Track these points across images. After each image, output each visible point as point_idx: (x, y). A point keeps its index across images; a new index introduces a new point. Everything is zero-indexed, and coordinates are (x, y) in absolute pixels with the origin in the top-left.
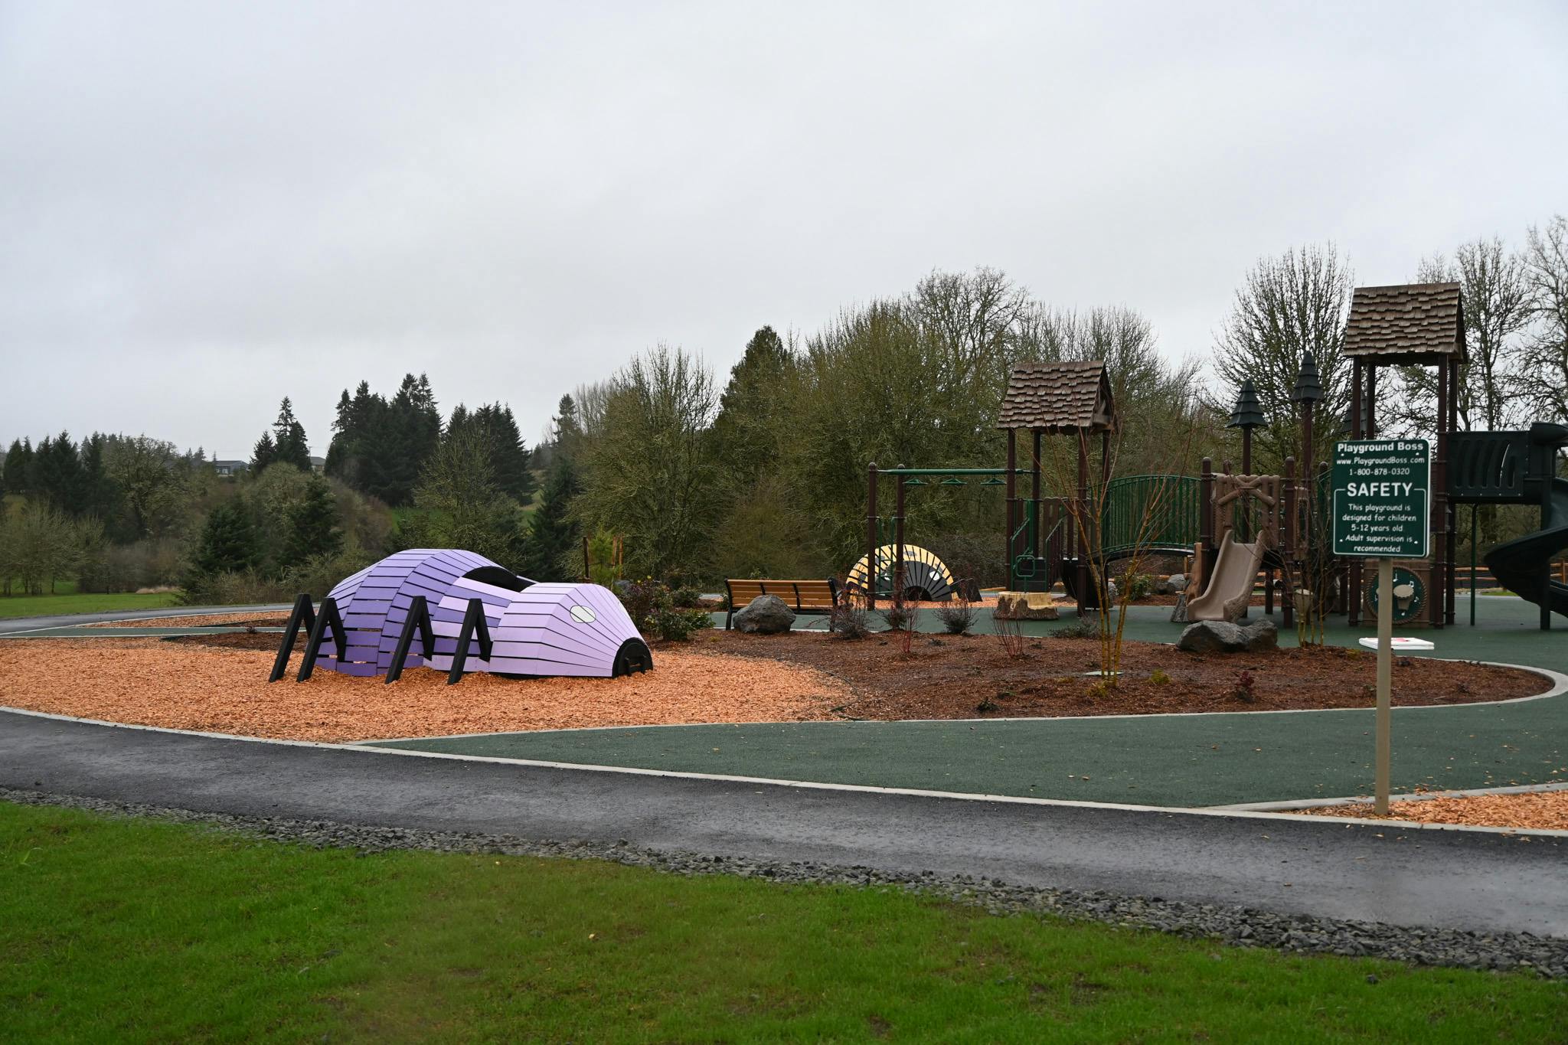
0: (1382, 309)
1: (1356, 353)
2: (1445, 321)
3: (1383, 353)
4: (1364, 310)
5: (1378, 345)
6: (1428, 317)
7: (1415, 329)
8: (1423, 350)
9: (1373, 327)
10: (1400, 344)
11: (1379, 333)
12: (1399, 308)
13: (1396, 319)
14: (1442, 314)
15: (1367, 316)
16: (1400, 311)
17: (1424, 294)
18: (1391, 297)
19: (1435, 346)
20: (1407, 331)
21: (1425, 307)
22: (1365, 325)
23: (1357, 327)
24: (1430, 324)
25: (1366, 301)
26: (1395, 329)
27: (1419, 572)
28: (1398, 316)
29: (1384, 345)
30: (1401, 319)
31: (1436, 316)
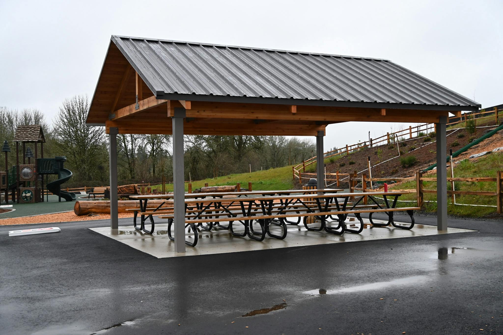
0: (23, 131)
1: (16, 141)
2: (36, 134)
3: (22, 141)
4: (19, 131)
5: (21, 139)
6: (33, 133)
7: (30, 136)
8: (31, 140)
9: (21, 135)
10: (26, 139)
11: (22, 136)
12: (27, 130)
13: (26, 133)
14: (36, 132)
15: (20, 132)
16: (27, 131)
17: (33, 127)
18: (26, 128)
19: (34, 139)
20: (28, 136)
21: (33, 130)
22: (19, 134)
23: (17, 135)
24: (33, 134)
25: (20, 129)
26: (26, 135)
27: (32, 190)
28: (27, 132)
29: (22, 139)
30: (27, 133)
31: (35, 133)
